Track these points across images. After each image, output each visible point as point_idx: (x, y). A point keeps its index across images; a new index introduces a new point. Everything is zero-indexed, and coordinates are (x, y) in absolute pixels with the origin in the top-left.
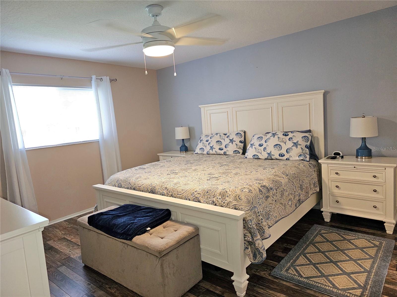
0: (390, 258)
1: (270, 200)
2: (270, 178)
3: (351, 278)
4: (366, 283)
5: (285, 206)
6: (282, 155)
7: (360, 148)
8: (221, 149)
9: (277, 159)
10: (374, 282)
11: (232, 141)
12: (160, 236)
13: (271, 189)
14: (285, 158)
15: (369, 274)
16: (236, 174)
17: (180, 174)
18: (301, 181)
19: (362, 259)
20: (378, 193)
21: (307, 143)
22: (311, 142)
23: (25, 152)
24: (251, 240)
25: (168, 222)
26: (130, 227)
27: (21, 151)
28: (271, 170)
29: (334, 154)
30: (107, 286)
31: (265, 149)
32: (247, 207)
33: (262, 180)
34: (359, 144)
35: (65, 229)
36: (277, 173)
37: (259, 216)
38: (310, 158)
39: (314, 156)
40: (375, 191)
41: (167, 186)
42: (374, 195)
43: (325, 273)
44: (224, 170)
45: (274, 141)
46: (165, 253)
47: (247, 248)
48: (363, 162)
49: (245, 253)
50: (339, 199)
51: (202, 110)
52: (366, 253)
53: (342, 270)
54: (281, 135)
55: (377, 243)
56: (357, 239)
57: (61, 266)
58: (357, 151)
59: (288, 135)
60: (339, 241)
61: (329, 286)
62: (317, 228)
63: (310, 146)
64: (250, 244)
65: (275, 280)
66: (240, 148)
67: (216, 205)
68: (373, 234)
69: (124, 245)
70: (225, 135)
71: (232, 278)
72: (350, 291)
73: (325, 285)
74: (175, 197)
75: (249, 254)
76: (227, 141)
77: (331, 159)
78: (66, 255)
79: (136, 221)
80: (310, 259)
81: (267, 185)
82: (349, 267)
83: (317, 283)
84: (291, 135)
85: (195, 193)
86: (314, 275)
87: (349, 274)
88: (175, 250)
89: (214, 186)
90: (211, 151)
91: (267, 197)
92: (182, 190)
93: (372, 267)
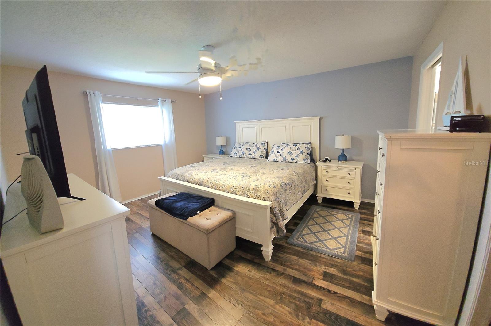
0: (358, 225)
1: (288, 191)
2: (287, 176)
3: (337, 240)
4: (346, 244)
5: (296, 195)
6: (292, 159)
7: (341, 155)
8: (250, 154)
9: (289, 162)
10: (351, 243)
11: (258, 148)
12: (207, 218)
13: (288, 184)
14: (294, 161)
15: (347, 237)
16: (263, 173)
17: (221, 172)
18: (306, 177)
19: (342, 228)
20: (351, 184)
21: (308, 152)
22: (311, 151)
23: (111, 151)
24: (275, 221)
25: (212, 208)
26: (185, 210)
27: (109, 150)
28: (287, 170)
29: (325, 159)
30: (168, 250)
31: (281, 155)
32: (273, 198)
33: (282, 178)
34: (340, 153)
35: (138, 206)
36: (291, 173)
37: (281, 204)
38: (311, 161)
39: (313, 160)
40: (349, 183)
41: (212, 181)
42: (349, 185)
43: (321, 239)
44: (254, 170)
45: (287, 150)
46: (211, 231)
47: (273, 227)
48: (342, 164)
49: (271, 230)
50: (328, 189)
51: (237, 124)
52: (345, 224)
53: (331, 236)
54: (292, 146)
55: (350, 216)
56: (338, 214)
57: (136, 233)
58: (339, 157)
59: (297, 146)
60: (328, 215)
61: (324, 248)
62: (314, 208)
63: (310, 154)
64: (275, 225)
65: (290, 246)
66: (264, 154)
67: (249, 197)
68: (347, 210)
69: (181, 222)
70: (254, 144)
71: (262, 249)
72: (337, 250)
73: (322, 247)
74: (217, 190)
75: (274, 232)
76: (255, 148)
77: (323, 162)
78: (139, 225)
79: (189, 206)
80: (311, 229)
81: (285, 181)
82: (335, 233)
83: (317, 246)
84: (298, 146)
85: (233, 188)
86: (315, 241)
87: (335, 239)
88: (218, 229)
89: (247, 183)
90: (242, 155)
91: (286, 190)
92: (223, 185)
93: (348, 232)
